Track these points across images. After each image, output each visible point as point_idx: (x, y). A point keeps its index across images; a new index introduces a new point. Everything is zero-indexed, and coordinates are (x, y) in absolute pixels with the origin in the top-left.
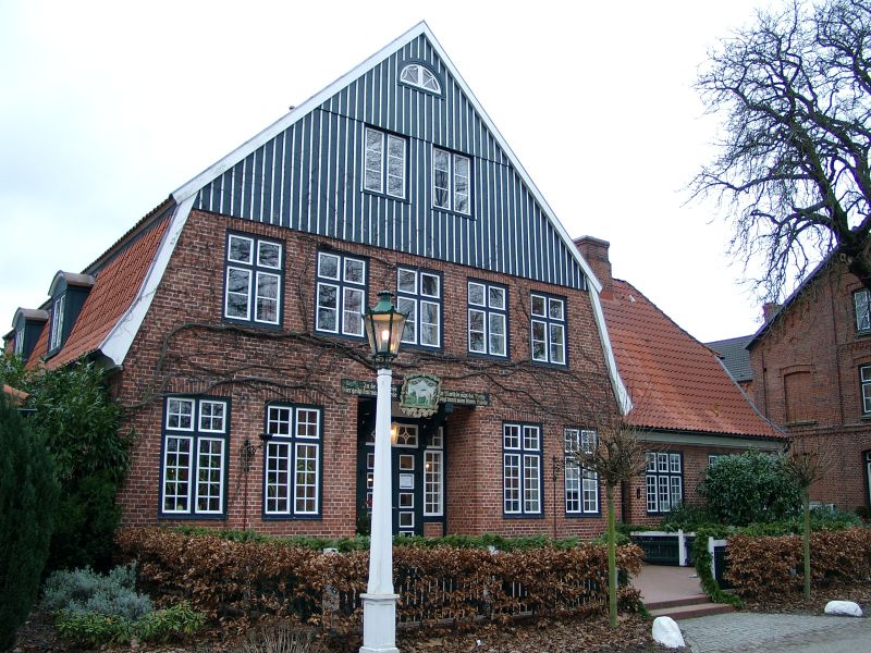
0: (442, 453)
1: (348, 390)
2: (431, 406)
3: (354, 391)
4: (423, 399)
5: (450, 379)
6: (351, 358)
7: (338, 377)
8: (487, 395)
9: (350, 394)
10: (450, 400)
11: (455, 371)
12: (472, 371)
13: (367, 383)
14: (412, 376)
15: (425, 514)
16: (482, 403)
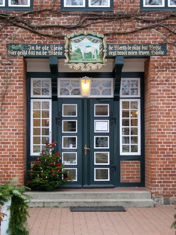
0: (139, 101)
1: (13, 53)
2: (99, 60)
3: (19, 53)
4: (89, 55)
5: (120, 34)
6: (15, 25)
7: (4, 42)
8: (163, 46)
9: (15, 56)
10: (119, 53)
11: (127, 26)
12: (145, 25)
13: (32, 45)
14: (72, 35)
15: (122, 153)
16: (157, 53)
